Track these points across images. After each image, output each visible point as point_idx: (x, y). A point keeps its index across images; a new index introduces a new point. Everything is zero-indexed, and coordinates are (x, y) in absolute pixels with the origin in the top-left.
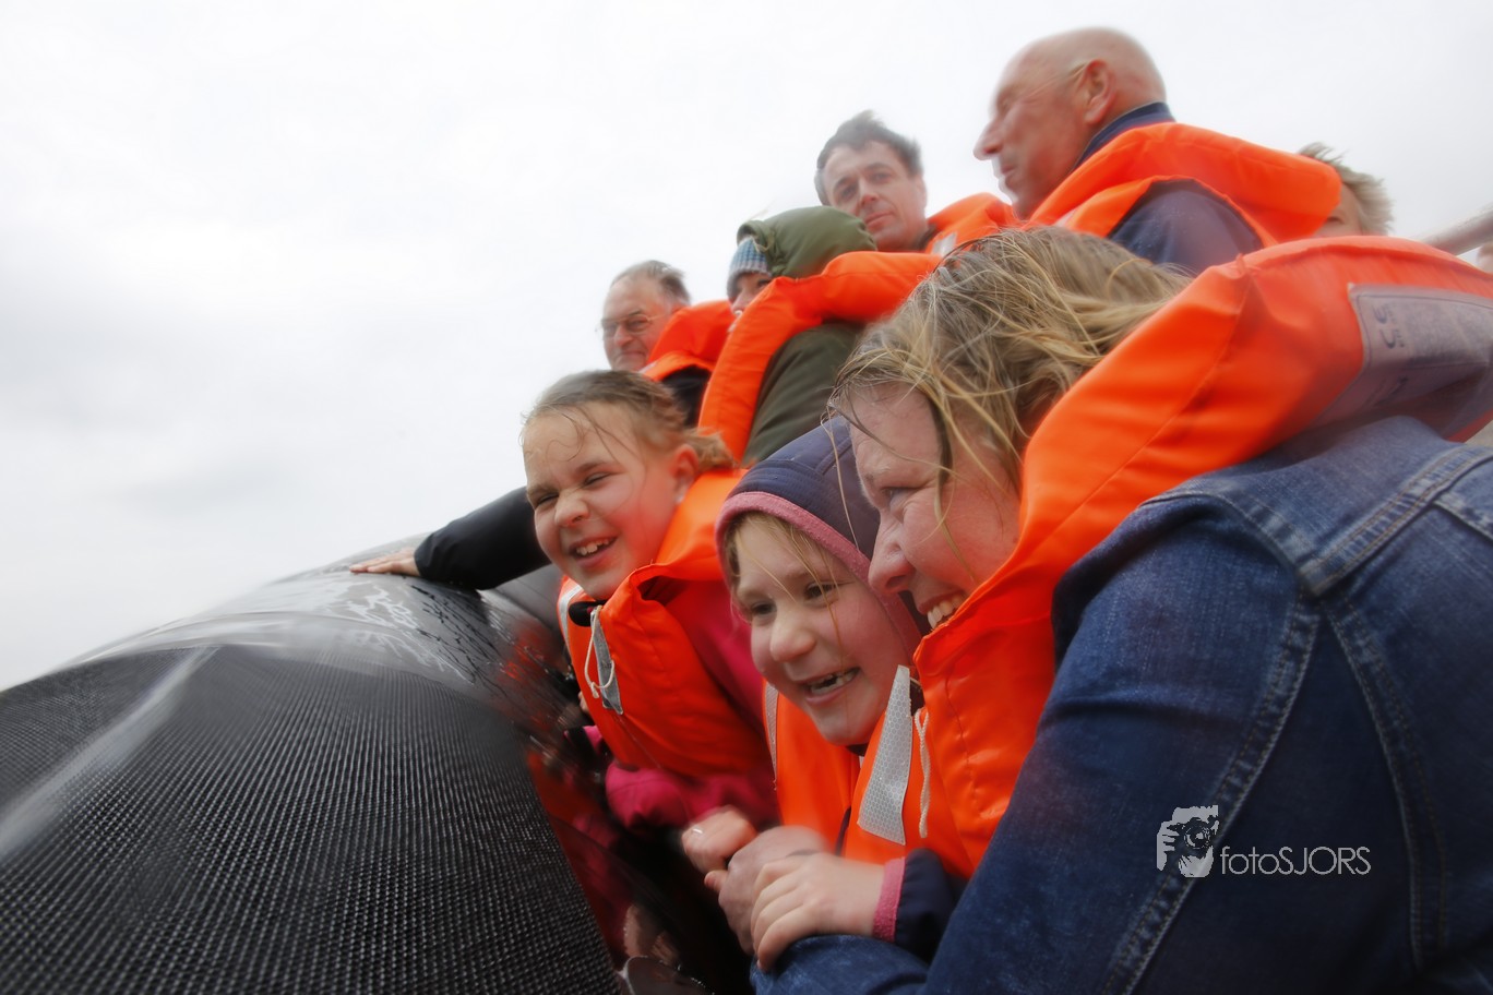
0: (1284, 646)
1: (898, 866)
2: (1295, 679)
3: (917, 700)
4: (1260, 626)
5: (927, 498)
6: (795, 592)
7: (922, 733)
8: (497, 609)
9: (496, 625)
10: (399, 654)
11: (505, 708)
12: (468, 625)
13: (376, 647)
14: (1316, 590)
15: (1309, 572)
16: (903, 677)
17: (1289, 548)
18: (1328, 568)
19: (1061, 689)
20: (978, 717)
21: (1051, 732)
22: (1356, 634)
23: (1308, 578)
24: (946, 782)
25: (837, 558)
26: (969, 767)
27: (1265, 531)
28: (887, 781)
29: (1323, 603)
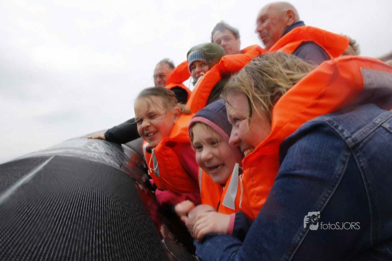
0: (341, 161)
1: (233, 215)
2: (343, 169)
3: (240, 172)
4: (335, 155)
5: (245, 122)
6: (208, 143)
8: (126, 149)
9: (126, 153)
10: (101, 159)
11: (129, 174)
12: (119, 153)
13: (95, 157)
14: (350, 146)
15: (348, 142)
16: (237, 166)
17: (343, 135)
18: (353, 141)
19: (282, 170)
20: (258, 178)
21: (278, 181)
22: (360, 158)
23: (348, 143)
24: (248, 195)
25: (220, 135)
26: (255, 191)
27: (337, 131)
28: (231, 193)
29: (352, 150)
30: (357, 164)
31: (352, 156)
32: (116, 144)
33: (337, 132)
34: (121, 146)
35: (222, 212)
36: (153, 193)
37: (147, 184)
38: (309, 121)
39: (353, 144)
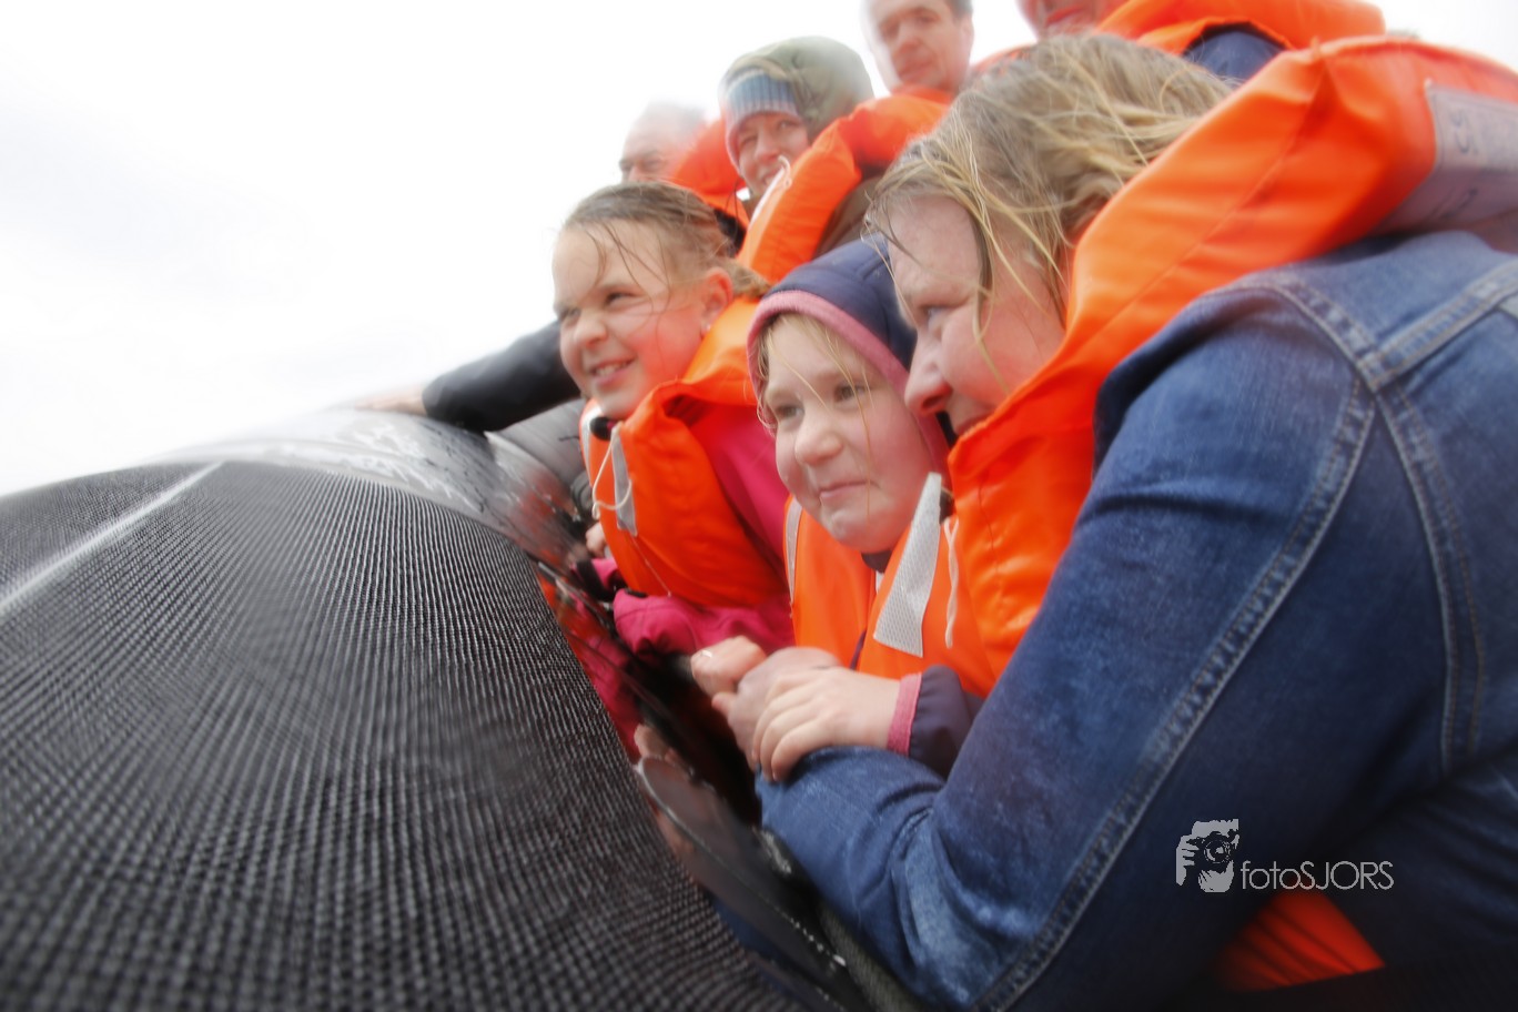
0: (1336, 440)
1: (914, 681)
2: (1344, 474)
3: (947, 508)
4: (1312, 421)
5: (967, 315)
6: (824, 395)
7: (951, 539)
8: (504, 451)
9: (502, 462)
10: (406, 479)
11: (515, 536)
12: (476, 461)
13: (383, 471)
14: (1373, 385)
15: (1367, 366)
16: (933, 485)
17: (1347, 342)
18: (1386, 363)
19: (1102, 486)
20: (1011, 524)
21: (1090, 528)
22: (1411, 431)
23: (1366, 372)
24: (973, 593)
25: (871, 363)
26: (997, 577)
27: (1323, 324)
28: (908, 591)
29: (1379, 398)
30: (1396, 454)
31: (1379, 422)
32: (466, 432)
33: (1323, 332)
34: (486, 438)
35: (872, 671)
36: (604, 608)
37: (585, 577)
38: (1212, 292)
39: (1385, 377)
